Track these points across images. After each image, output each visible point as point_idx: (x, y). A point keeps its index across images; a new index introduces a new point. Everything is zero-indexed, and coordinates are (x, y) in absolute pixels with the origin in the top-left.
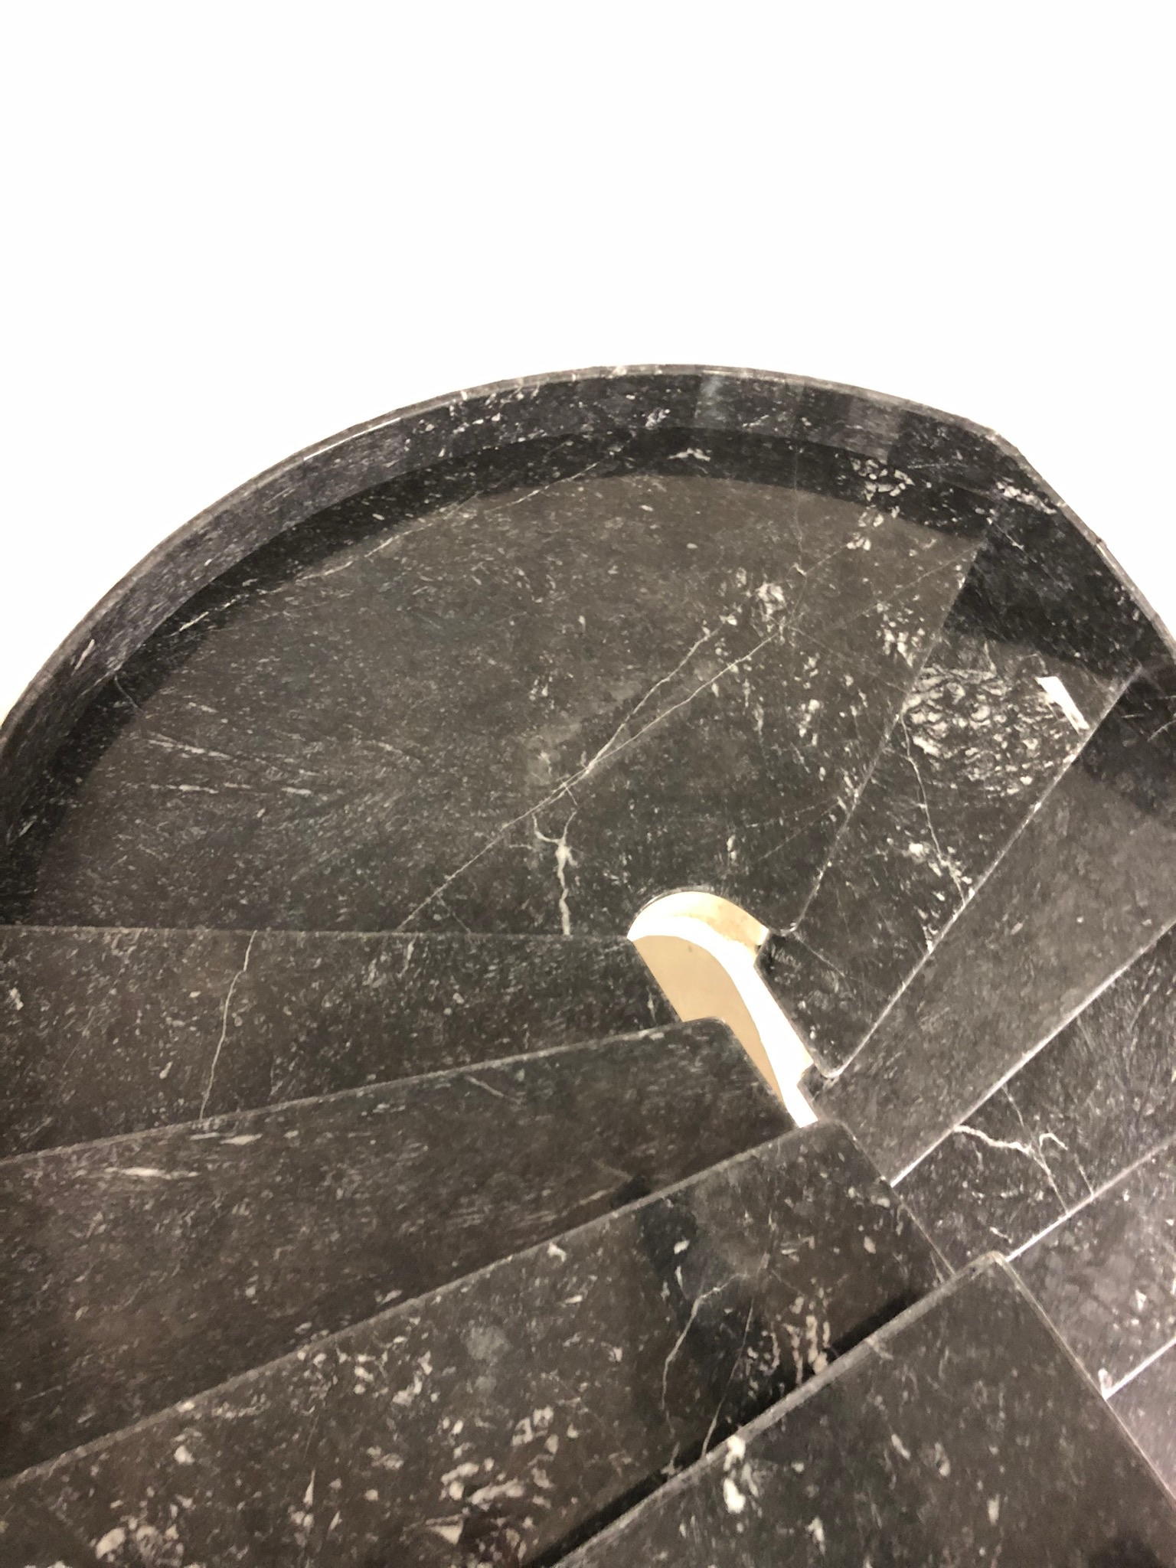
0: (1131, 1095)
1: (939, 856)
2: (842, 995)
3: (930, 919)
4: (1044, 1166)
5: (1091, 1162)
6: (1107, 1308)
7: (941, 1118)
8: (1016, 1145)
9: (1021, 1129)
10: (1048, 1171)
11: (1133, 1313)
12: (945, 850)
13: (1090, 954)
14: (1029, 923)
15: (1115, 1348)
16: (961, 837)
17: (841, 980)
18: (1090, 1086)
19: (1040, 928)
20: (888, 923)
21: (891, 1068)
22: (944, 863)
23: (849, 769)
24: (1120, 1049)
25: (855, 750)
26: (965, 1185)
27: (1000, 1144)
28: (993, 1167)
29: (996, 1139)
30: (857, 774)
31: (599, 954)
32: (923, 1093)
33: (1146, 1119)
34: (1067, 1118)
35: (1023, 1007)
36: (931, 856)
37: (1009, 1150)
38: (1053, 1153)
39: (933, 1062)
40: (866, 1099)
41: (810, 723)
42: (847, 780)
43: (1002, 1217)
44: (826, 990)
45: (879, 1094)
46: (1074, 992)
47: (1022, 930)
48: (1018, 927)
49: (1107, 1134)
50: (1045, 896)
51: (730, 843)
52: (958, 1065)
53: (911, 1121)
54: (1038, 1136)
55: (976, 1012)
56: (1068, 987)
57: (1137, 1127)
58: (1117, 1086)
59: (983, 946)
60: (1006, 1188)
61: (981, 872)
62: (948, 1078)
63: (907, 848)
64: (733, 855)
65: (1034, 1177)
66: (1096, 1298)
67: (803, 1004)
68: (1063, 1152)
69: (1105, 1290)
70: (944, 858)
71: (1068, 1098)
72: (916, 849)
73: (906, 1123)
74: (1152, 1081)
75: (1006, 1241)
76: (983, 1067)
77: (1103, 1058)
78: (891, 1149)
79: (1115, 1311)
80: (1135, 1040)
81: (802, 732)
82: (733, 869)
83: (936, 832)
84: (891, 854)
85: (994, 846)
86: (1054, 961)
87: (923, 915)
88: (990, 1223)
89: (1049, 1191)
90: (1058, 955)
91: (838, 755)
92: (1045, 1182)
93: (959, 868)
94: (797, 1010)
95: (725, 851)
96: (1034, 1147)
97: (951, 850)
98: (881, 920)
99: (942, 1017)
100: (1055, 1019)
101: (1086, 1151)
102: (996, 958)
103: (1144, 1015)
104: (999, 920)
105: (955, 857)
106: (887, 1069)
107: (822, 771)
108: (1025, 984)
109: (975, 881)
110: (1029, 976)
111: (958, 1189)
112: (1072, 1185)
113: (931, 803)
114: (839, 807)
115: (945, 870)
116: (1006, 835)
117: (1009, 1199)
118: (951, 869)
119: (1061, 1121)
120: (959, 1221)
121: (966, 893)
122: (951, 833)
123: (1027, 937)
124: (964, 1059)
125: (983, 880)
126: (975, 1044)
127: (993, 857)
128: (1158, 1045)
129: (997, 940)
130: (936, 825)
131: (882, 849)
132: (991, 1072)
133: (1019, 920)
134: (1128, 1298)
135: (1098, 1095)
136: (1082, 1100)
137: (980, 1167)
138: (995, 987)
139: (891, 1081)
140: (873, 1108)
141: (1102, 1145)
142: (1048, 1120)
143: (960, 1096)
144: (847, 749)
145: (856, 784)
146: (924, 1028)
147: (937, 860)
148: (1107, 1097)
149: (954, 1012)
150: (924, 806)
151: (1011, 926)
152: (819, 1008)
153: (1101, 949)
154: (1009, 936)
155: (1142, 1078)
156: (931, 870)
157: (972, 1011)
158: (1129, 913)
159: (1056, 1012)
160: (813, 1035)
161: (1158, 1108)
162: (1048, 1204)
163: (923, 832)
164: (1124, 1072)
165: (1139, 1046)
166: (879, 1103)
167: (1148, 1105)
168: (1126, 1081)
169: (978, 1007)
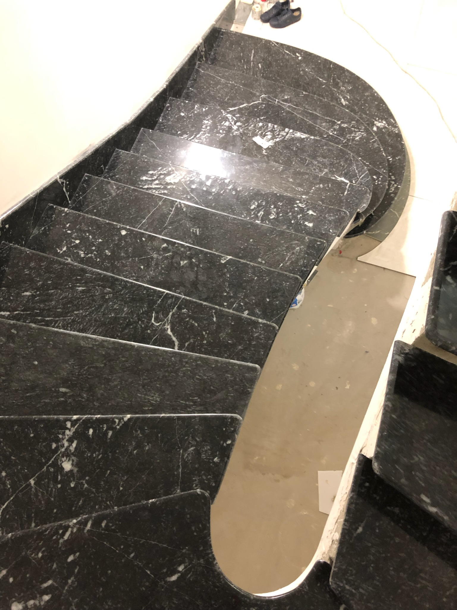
0: (106, 301)
1: (63, 450)
2: (194, 443)
3: (109, 429)
4: (170, 316)
5: (152, 300)
6: (197, 272)
7: (199, 362)
8: (169, 332)
9: (160, 335)
10: (171, 313)
11: (191, 263)
12: (57, 448)
13: (54, 347)
14: (58, 386)
15: (210, 262)
16: (41, 446)
17: (185, 450)
18: (115, 318)
19: (56, 379)
20: (130, 448)
21: (192, 401)
22: (66, 444)
23: (57, 540)
24: (86, 316)
25: (37, 549)
26: (205, 342)
27: (174, 339)
28: (188, 336)
29: (174, 342)
30: (56, 533)
31: (362, 595)
32: (193, 378)
33: (114, 289)
34: (139, 320)
35: (110, 361)
36: (67, 454)
37: (174, 334)
38: (161, 316)
39: (174, 383)
40: (218, 401)
41: (34, 598)
42: (66, 537)
43: (206, 320)
44: (198, 453)
45: (211, 398)
46: (82, 343)
47: (63, 387)
48: (63, 390)
49: (133, 300)
50: (33, 388)
51: (174, 578)
52: (166, 371)
53: (211, 374)
54: (157, 326)
55: (130, 380)
56: (82, 347)
57: (121, 291)
58: (107, 308)
59: (88, 400)
60: (193, 325)
61: (58, 420)
62: (176, 372)
63: (71, 471)
64: (181, 568)
65: (178, 317)
66: (196, 277)
67: (216, 459)
68: (157, 313)
69: (191, 276)
70: (63, 446)
71: (128, 324)
72: (67, 466)
73: (214, 376)
74: (92, 296)
75: (215, 313)
76: (158, 360)
77: (96, 320)
78: (232, 374)
79: (196, 269)
80: (76, 312)
81: (46, 598)
82: (191, 560)
83: (47, 462)
84: (83, 478)
85: (34, 424)
86: (71, 362)
87: (110, 433)
88: (214, 323)
89: (179, 308)
90: (66, 362)
91: (49, 558)
92: (176, 312)
93: (64, 434)
94: (222, 460)
95: (183, 576)
96: (164, 325)
97: (54, 446)
98: (131, 453)
99: (146, 395)
100: (105, 343)
101: (149, 304)
102: (91, 389)
103: (59, 315)
104: (66, 401)
105: (57, 441)
106: (195, 402)
107: (71, 558)
108: (96, 367)
109: (66, 420)
110: (89, 368)
111: (209, 344)
112: (169, 302)
113: (27, 478)
114: (92, 525)
115: (70, 441)
116: (20, 423)
117: (196, 322)
118: (67, 437)
119: (143, 322)
120: (222, 335)
121: (78, 420)
122: (41, 453)
123: (65, 382)
124: (160, 370)
125: (61, 417)
126: (148, 370)
127: (43, 421)
128: (71, 302)
129: (80, 395)
130: (42, 465)
131: (83, 484)
132: (158, 355)
133: (58, 392)
134: (187, 267)
135: (116, 314)
136: (125, 318)
137: (192, 341)
138: (108, 381)
139: (199, 396)
140: (219, 395)
141: (141, 300)
142: (147, 326)
143: (181, 361)
144: (40, 555)
145: (66, 528)
146: (158, 399)
147: (67, 449)
148: (115, 309)
149: (138, 390)
150: (32, 482)
151: (65, 394)
152: (211, 449)
153: (48, 343)
154: (72, 391)
155: (93, 300)
156: (76, 448)
157: (132, 382)
158: (14, 342)
159: (101, 344)
160: (229, 442)
161: (104, 287)
162: (185, 306)
163: (52, 470)
164: (96, 309)
165: (78, 310)
166: (215, 394)
167: (105, 291)
168: (101, 306)
169: (126, 381)
